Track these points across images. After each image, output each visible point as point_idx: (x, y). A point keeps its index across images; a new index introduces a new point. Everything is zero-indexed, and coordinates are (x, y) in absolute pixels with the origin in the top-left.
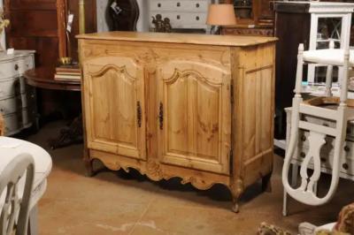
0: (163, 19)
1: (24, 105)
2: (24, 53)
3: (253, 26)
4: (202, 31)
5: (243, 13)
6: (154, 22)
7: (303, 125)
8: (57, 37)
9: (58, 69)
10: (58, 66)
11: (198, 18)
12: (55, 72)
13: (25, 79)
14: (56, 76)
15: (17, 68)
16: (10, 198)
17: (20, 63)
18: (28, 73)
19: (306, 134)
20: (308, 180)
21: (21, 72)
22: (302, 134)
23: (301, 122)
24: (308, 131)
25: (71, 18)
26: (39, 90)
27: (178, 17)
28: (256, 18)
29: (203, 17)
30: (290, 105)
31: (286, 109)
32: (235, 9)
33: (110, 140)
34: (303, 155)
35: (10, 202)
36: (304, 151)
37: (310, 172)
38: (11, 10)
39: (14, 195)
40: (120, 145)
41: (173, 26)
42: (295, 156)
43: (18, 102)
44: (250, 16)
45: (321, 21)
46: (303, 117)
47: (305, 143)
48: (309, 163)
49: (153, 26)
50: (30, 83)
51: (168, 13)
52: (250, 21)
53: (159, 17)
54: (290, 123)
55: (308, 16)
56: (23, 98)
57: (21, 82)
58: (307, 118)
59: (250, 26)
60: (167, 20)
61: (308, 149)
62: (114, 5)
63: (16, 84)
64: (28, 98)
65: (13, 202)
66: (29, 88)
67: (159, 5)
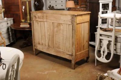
1: (11, 35)
2: (10, 19)
3: (79, 7)
4: (64, 9)
5: (76, 3)
6: (49, 7)
7: (101, 38)
8: (20, 14)
9: (21, 24)
11: (62, 6)
13: (11, 27)
14: (21, 26)
15: (8, 24)
17: (9, 22)
18: (11, 25)
19: (102, 40)
20: (103, 55)
21: (9, 25)
23: (100, 37)
24: (103, 39)
25: (24, 7)
26: (15, 30)
27: (56, 6)
28: (80, 5)
30: (96, 31)
31: (95, 33)
32: (74, 2)
34: (101, 47)
35: (13, 71)
36: (102, 46)
37: (104, 52)
38: (5, 6)
39: (14, 68)
41: (55, 8)
42: (99, 47)
43: (9, 34)
44: (78, 4)
46: (101, 35)
47: (102, 43)
48: (104, 50)
49: (49, 8)
50: (13, 28)
51: (53, 4)
52: (78, 6)
53: (50, 6)
54: (97, 37)
56: (10, 33)
57: (9, 28)
58: (102, 35)
59: (78, 7)
60: (53, 7)
61: (103, 45)
62: (36, 3)
63: (8, 29)
64: (12, 33)
65: (14, 71)
66: (12, 30)
67: (50, 2)
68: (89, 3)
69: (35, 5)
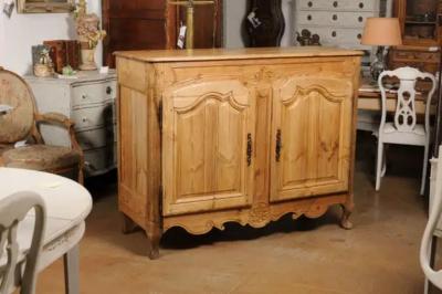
3: (435, 49)
25: (183, 31)
40: (217, 196)
44: (433, 36)
59: (431, 49)
67: (309, 18)
69: (246, 24)
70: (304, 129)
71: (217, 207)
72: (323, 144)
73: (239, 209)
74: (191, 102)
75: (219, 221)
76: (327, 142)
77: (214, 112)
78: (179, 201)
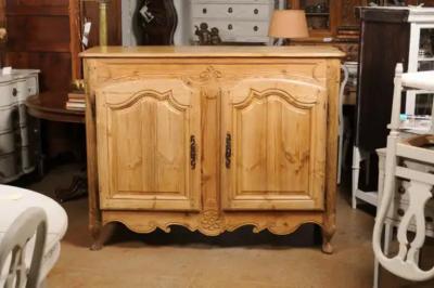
0: (209, 29)
1: (24, 143)
2: (25, 73)
3: (330, 39)
4: (262, 44)
5: (317, 22)
6: (197, 33)
7: (402, 172)
8: (69, 53)
9: (70, 95)
10: (71, 92)
11: (256, 28)
12: (67, 99)
13: (26, 108)
14: (68, 105)
15: (15, 93)
16: (16, 268)
17: (20, 87)
18: (30, 99)
19: (405, 184)
20: (409, 247)
21: (21, 98)
22: (400, 185)
23: (398, 168)
24: (408, 180)
25: (87, 27)
26: (44, 124)
27: (230, 27)
28: (333, 30)
29: (263, 28)
30: (384, 145)
31: (378, 150)
32: (307, 16)
33: (142, 193)
34: (401, 213)
35: (15, 272)
36: (403, 207)
37: (411, 235)
38: (7, 16)
39: (20, 263)
40: (159, 197)
42: (391, 213)
43: (17, 139)
44: (325, 26)
45: (424, 32)
46: (401, 161)
47: (404, 196)
48: (410, 224)
49: (197, 38)
50: (34, 113)
51: (216, 19)
52: (326, 33)
53: (204, 26)
54: (384, 169)
55: (407, 26)
56: (23, 133)
57: (21, 111)
58: (406, 162)
59: (326, 40)
60: (215, 31)
61: (408, 204)
62: (144, 10)
63: (14, 115)
64: (30, 135)
65: (18, 273)
66: (30, 120)
67: (205, 11)
68: (368, 22)
70: (262, 136)
71: (157, 208)
72: (287, 154)
73: (186, 213)
74: (124, 98)
75: (164, 223)
76: (293, 152)
77: (152, 111)
78: (117, 196)
